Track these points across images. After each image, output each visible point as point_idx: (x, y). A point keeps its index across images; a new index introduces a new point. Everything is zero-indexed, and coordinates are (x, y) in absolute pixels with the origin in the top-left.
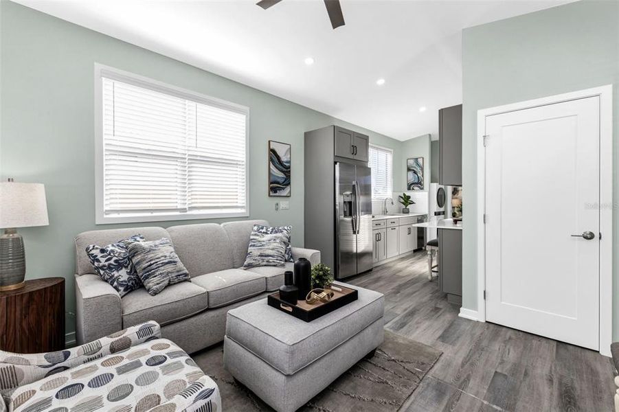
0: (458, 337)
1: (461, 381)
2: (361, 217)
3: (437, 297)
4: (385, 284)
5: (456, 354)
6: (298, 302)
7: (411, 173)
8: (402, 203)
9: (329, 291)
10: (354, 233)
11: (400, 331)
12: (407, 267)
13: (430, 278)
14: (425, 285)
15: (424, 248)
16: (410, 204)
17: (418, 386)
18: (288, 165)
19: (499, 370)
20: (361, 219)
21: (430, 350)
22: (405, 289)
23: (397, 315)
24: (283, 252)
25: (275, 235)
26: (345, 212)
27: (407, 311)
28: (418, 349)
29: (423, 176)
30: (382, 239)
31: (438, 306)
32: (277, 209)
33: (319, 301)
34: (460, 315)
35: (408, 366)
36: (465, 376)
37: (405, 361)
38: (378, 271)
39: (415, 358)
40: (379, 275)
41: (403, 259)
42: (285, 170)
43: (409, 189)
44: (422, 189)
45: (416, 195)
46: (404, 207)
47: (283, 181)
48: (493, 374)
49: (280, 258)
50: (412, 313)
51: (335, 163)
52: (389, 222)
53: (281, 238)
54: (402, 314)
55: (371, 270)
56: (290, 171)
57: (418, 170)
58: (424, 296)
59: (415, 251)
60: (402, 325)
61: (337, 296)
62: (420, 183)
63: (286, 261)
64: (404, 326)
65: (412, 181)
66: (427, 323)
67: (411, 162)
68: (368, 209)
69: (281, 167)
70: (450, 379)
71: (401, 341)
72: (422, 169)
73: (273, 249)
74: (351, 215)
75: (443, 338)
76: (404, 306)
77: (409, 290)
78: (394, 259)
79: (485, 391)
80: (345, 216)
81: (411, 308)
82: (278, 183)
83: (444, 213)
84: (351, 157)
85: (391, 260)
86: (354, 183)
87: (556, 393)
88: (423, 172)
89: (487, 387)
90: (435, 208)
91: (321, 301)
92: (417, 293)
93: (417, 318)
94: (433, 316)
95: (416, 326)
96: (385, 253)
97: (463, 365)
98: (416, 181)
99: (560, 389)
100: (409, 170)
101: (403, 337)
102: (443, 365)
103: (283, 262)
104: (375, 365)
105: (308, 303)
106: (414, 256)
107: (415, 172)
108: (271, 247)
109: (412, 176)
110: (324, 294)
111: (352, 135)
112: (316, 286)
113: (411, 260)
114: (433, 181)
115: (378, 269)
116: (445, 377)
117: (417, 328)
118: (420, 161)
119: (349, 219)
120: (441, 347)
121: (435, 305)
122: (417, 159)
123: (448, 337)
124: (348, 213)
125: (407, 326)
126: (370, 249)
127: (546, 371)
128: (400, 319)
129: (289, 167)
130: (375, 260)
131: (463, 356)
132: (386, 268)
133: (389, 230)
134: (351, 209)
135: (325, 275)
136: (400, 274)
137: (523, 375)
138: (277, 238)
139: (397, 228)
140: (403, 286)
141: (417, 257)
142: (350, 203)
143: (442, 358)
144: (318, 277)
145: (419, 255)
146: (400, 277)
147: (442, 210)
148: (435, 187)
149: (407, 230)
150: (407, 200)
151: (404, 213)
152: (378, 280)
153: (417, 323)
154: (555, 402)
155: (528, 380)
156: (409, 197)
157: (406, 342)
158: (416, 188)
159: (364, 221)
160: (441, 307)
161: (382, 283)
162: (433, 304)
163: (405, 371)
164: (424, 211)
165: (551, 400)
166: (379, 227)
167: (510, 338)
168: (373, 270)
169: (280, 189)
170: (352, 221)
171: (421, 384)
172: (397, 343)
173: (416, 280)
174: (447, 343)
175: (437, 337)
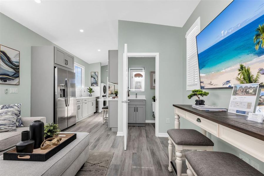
0: (118, 144)
1: (123, 162)
2: (70, 98)
3: (107, 130)
4: (83, 130)
5: (119, 151)
6: (34, 150)
7: (93, 78)
8: (89, 92)
9: (58, 138)
10: (66, 106)
11: (95, 149)
12: (93, 120)
13: (103, 123)
14: (101, 126)
15: (98, 111)
16: (92, 92)
17: (107, 172)
18: (18, 64)
19: (134, 152)
20: (70, 100)
21: (109, 153)
22: (93, 130)
23: (92, 142)
24: (15, 121)
25: (6, 110)
26: (61, 95)
27: (96, 140)
28: (104, 155)
29: (98, 80)
30: (81, 108)
31: (108, 134)
32: (6, 93)
33: (52, 146)
34: (117, 135)
35: (101, 165)
36: (124, 159)
37: (99, 163)
38: (78, 124)
39: (104, 159)
40: (79, 126)
41: (90, 117)
42: (14, 67)
43: (92, 85)
44: (98, 86)
45: (95, 88)
46: (90, 93)
47: (13, 74)
48: (132, 154)
49: (11, 125)
50: (98, 140)
51: (55, 67)
52: (84, 100)
53: (13, 111)
54: (94, 141)
55: (75, 124)
56: (19, 68)
57: (96, 77)
58: (102, 131)
59: (95, 113)
60: (95, 146)
61: (63, 140)
62: (97, 83)
63: (17, 127)
64: (96, 147)
65: (93, 82)
66: (105, 142)
67: (93, 74)
68: (74, 95)
69: (11, 65)
70: (119, 163)
71: (96, 154)
72: (97, 77)
73: (4, 120)
74: (64, 96)
75: (113, 146)
76: (94, 138)
77: (95, 130)
78: (86, 117)
79: (131, 162)
80: (61, 97)
81: (98, 137)
82: (8, 75)
83: (105, 96)
84: (65, 66)
85: (84, 118)
86: (66, 79)
87: (150, 153)
88: (98, 78)
89: (132, 160)
90: (103, 94)
91: (53, 145)
92: (99, 130)
93: (101, 141)
94: (107, 138)
95: (101, 145)
96: (82, 115)
97: (122, 154)
98: (95, 82)
99: (151, 151)
100: (92, 77)
101: (97, 152)
102: (115, 158)
103: (14, 128)
104: (85, 171)
105: (42, 149)
106: (95, 115)
107: (94, 78)
108: (2, 118)
109: (93, 80)
110: (55, 141)
111: (65, 54)
112: (48, 137)
113: (94, 117)
114: (102, 82)
115: (78, 123)
116: (117, 163)
117: (102, 145)
118: (97, 73)
119: (63, 99)
120: (113, 151)
121: (107, 133)
122: (95, 72)
123: (115, 145)
124: (62, 95)
125: (97, 146)
126: (75, 114)
127: (146, 147)
128: (94, 144)
129: (18, 66)
130: (77, 119)
131: (121, 151)
132: (83, 122)
133: (84, 104)
134: (64, 93)
135: (54, 129)
136: (90, 124)
137: (140, 151)
138: (9, 111)
139: (87, 103)
140: (92, 129)
141: (95, 116)
142: (64, 90)
143: (114, 155)
144: (50, 131)
145: (96, 114)
146: (90, 125)
147: (105, 95)
148: (103, 85)
149: (92, 104)
150: (91, 91)
151: (89, 96)
152: (79, 128)
153: (101, 143)
154: (150, 156)
155: (142, 151)
156: (92, 89)
157: (99, 154)
158: (94, 85)
159: (71, 100)
160: (109, 134)
161: (81, 129)
162: (106, 133)
163: (101, 168)
164: (98, 95)
165: (149, 156)
166: (78, 103)
167: (134, 139)
168: (76, 124)
169: (10, 79)
170: (65, 100)
171: (108, 170)
172: (94, 156)
173: (97, 125)
174: (115, 148)
175: (111, 146)
